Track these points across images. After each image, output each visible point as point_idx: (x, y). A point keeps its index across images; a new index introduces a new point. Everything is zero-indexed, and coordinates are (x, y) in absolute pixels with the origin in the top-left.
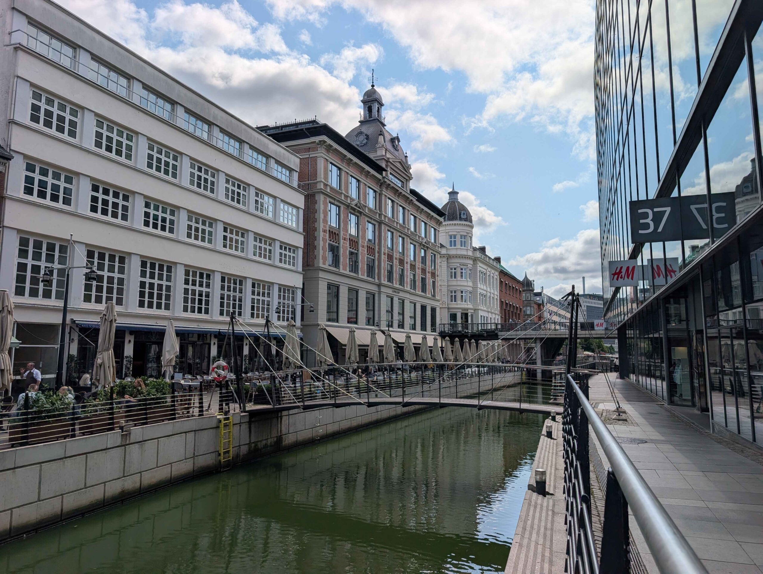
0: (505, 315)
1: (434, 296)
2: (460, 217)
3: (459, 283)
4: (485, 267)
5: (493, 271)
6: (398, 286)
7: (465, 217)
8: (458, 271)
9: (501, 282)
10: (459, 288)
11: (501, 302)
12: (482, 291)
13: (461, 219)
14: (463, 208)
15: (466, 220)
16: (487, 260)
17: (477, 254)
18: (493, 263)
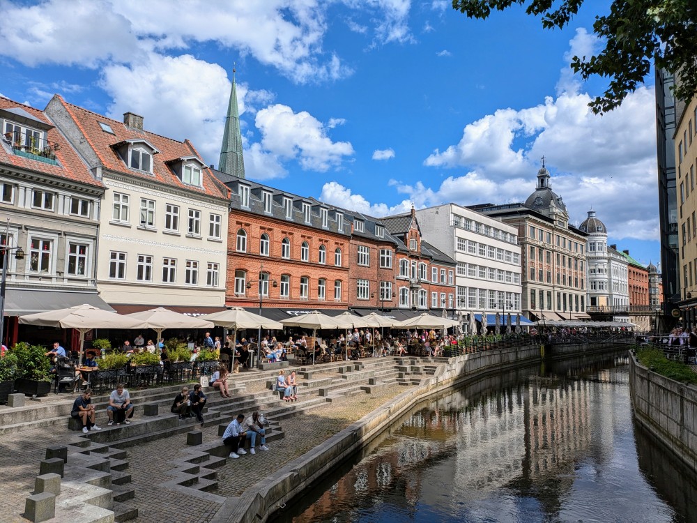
0: (633, 297)
1: (582, 288)
2: (598, 230)
3: (597, 276)
4: (617, 263)
5: (623, 265)
6: (563, 286)
7: (601, 229)
8: (597, 268)
9: (630, 271)
10: (597, 280)
11: (630, 286)
12: (615, 281)
14: (599, 223)
15: (602, 231)
16: (618, 257)
17: (612, 255)
18: (623, 259)
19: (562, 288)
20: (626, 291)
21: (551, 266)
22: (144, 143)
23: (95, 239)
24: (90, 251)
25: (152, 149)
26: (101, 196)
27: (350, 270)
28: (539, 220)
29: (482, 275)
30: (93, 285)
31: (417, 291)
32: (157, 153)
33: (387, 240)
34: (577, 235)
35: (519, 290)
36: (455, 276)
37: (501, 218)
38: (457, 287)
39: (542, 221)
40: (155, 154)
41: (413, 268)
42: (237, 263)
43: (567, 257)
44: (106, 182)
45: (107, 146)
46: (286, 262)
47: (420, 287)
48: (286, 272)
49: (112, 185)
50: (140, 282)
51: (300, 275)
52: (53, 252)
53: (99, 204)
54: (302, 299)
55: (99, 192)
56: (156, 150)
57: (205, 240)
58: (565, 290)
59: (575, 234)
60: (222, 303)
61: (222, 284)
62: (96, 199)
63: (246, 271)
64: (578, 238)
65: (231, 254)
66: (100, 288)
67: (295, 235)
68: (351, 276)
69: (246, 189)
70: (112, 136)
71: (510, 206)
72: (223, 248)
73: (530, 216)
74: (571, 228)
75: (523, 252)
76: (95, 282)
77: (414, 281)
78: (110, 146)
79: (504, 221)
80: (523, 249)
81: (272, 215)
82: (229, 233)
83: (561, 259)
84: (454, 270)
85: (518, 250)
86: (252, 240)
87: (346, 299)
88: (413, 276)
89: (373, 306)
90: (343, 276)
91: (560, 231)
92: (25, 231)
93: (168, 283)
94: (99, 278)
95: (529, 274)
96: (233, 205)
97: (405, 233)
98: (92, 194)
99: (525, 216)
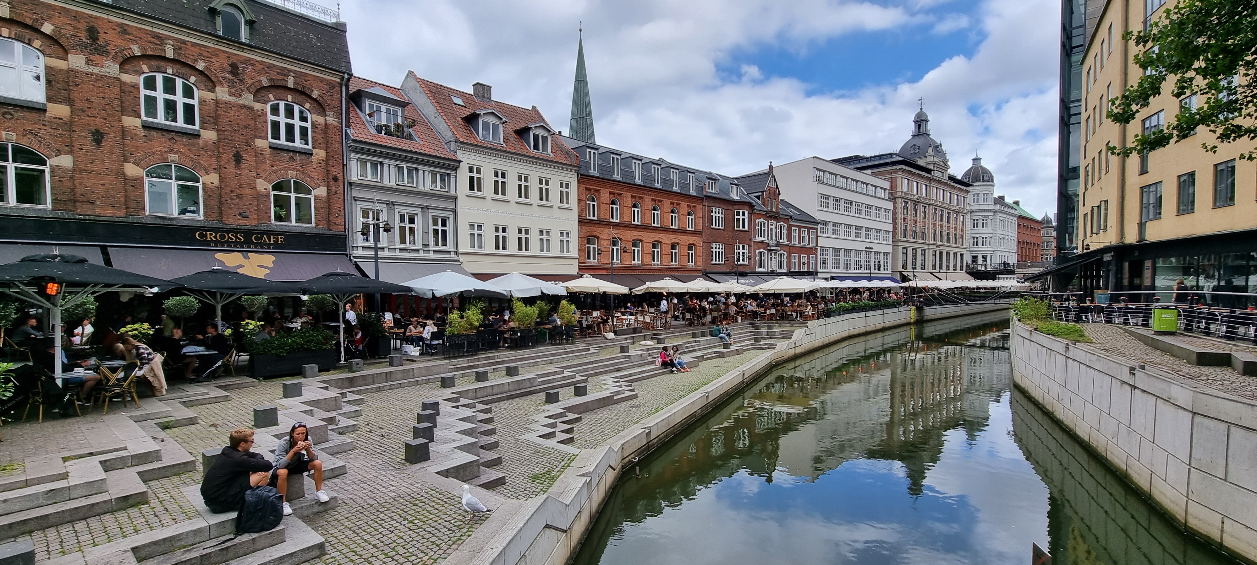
0: (1022, 253)
1: (962, 245)
2: (983, 179)
3: (981, 231)
4: (1005, 216)
5: (1012, 218)
6: (939, 243)
7: (988, 178)
8: (980, 222)
9: (1019, 225)
10: (980, 235)
11: (1019, 242)
12: (1000, 236)
13: (984, 181)
14: (985, 171)
15: (988, 181)
16: (1006, 209)
17: (998, 207)
18: (1013, 211)
19: (938, 246)
20: (1014, 247)
21: (927, 222)
22: (492, 113)
23: (455, 212)
24: (450, 223)
25: (501, 119)
26: (455, 169)
27: (703, 234)
28: (914, 170)
29: (847, 233)
30: (456, 256)
31: (775, 254)
32: (506, 122)
33: (743, 200)
34: (958, 186)
35: (889, 249)
36: (817, 237)
37: (869, 172)
38: (819, 248)
39: (917, 172)
40: (504, 123)
41: (771, 229)
42: (587, 229)
43: (946, 211)
44: (460, 155)
45: (460, 119)
46: (637, 227)
47: (779, 248)
48: (637, 237)
49: (466, 158)
50: (497, 252)
51: (651, 240)
52: (418, 226)
53: (456, 176)
54: (654, 265)
55: (453, 165)
56: (504, 119)
57: (556, 208)
58: (942, 248)
59: (956, 185)
60: (575, 271)
61: (574, 253)
62: (452, 173)
63: (598, 238)
64: (960, 189)
65: (583, 222)
66: (462, 258)
67: (646, 200)
68: (705, 239)
69: (594, 153)
70: (464, 109)
71: (880, 157)
72: (574, 216)
73: (904, 167)
74: (952, 178)
75: (895, 208)
76: (456, 253)
77: (771, 243)
78: (462, 119)
79: (873, 174)
80: (895, 204)
81: (621, 180)
82: (578, 200)
83: (939, 213)
84: (816, 229)
85: (889, 205)
86: (602, 206)
87: (700, 264)
88: (771, 239)
89: (728, 270)
90: (696, 240)
91: (939, 182)
92: (392, 207)
93: (523, 252)
94: (460, 250)
95: (899, 231)
96: (582, 172)
97: (762, 192)
98: (449, 167)
99: (898, 167)
